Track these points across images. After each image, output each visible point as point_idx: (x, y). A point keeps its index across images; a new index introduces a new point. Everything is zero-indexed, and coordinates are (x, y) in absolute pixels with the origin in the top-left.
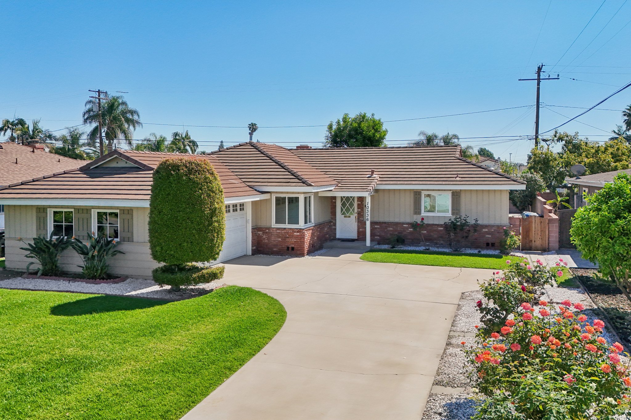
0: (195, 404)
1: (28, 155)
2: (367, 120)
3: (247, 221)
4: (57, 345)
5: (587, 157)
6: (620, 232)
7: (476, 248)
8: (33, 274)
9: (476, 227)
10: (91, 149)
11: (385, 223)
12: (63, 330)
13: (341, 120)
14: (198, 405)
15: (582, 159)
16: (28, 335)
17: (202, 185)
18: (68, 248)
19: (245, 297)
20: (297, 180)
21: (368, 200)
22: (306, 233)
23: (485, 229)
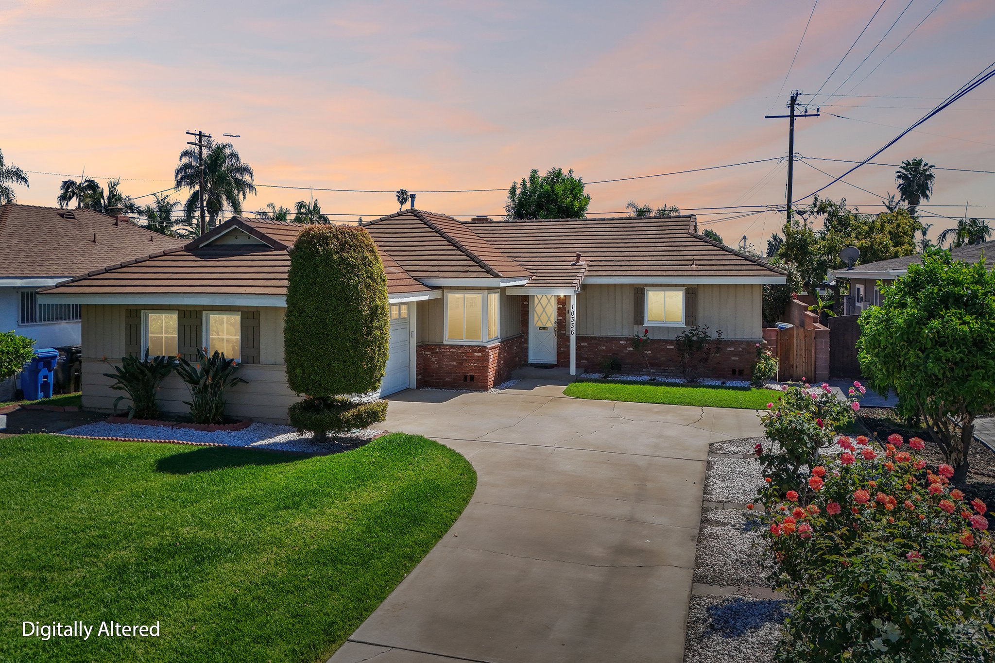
0: (369, 613)
1: (109, 229)
2: (563, 180)
3: (410, 334)
4: (167, 523)
5: (857, 238)
6: (934, 340)
7: (718, 378)
8: (122, 416)
9: (720, 344)
10: (186, 230)
11: (595, 338)
12: (173, 500)
13: (528, 181)
14: (373, 615)
15: (852, 241)
16: (125, 508)
17: (358, 268)
18: (170, 375)
19: (417, 450)
20: (478, 268)
21: (573, 302)
22: (491, 354)
23: (730, 347)
